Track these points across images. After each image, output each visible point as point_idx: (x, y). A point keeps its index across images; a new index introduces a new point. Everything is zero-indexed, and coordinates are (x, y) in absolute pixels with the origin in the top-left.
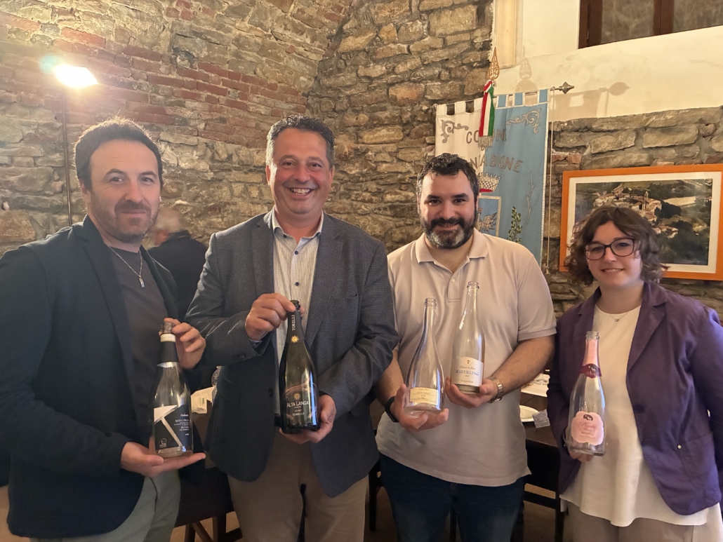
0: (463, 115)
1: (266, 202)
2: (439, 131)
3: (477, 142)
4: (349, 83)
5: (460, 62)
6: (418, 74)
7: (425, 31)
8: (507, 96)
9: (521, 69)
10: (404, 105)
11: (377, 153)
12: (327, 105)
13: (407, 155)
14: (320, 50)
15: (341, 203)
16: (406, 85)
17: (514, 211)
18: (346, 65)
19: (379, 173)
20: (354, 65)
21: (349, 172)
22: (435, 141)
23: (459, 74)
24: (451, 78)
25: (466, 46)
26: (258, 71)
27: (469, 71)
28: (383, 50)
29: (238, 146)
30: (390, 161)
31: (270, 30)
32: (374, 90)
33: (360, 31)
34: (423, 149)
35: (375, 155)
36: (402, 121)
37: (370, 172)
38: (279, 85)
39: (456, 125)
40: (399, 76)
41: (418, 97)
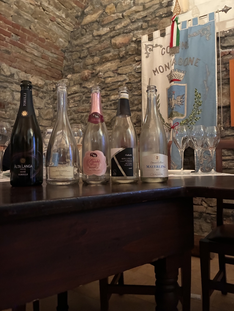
0: (159, 39)
1: (37, 107)
2: (143, 51)
3: (168, 53)
4: (88, 41)
5: (154, 16)
6: (128, 28)
7: (132, 4)
8: (187, 21)
9: (193, 12)
10: (121, 48)
11: (105, 72)
12: (76, 55)
13: (124, 70)
14: (71, 24)
15: (83, 106)
16: (122, 36)
17: (196, 91)
18: (86, 31)
19: (107, 84)
20: (91, 31)
21: (88, 87)
22: (141, 59)
23: (153, 23)
24: (149, 26)
25: (157, 6)
26: (32, 27)
27: (160, 20)
28: (107, 19)
29: (19, 70)
30: (113, 76)
31: (39, 2)
32: (102, 42)
33: (94, 11)
34: (134, 65)
35: (104, 74)
36: (120, 56)
37: (101, 84)
38: (46, 40)
39: (154, 45)
40: (117, 31)
41: (129, 41)
